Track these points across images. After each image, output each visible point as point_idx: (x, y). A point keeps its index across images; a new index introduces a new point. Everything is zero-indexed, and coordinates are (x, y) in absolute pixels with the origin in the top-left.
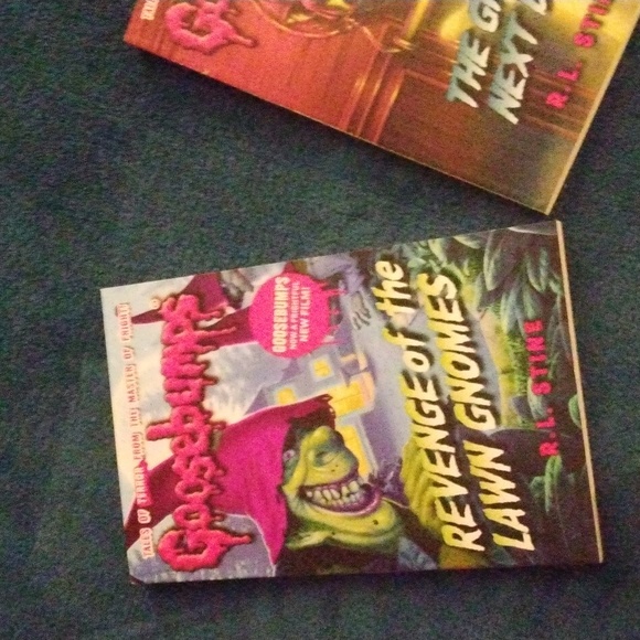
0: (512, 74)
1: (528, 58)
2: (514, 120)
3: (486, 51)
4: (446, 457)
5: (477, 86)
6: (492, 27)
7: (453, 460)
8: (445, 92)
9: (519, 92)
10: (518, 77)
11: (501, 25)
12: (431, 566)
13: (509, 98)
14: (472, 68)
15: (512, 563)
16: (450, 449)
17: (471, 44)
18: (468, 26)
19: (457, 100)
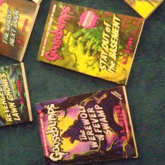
0: (12, 38)
1: (15, 35)
2: (13, 45)
3: (8, 34)
4: (6, 105)
5: (7, 40)
6: (9, 29)
7: (7, 106)
8: (2, 41)
9: (14, 40)
10: (13, 38)
11: (10, 29)
12: (4, 125)
13: (12, 42)
14: (6, 37)
15: (17, 123)
16: (6, 104)
17: (6, 32)
18: (5, 29)
19: (4, 42)
